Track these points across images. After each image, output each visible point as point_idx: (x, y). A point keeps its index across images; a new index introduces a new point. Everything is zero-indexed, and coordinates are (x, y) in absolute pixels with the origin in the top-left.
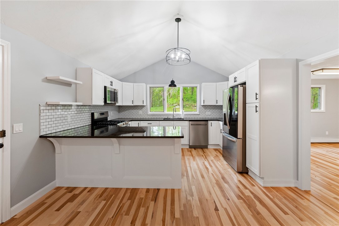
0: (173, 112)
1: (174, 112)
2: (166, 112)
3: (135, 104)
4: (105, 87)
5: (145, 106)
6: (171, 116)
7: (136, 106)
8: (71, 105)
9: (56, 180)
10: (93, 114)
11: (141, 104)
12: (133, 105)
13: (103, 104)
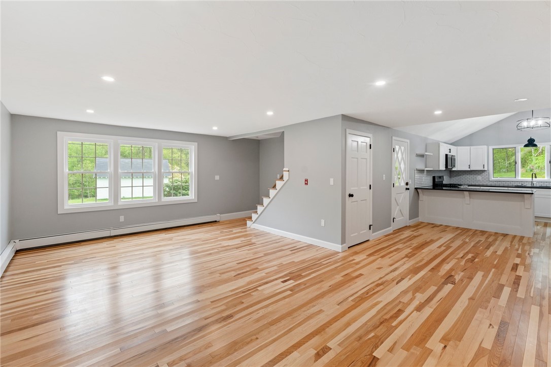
0: (531, 179)
1: (534, 179)
2: (520, 178)
3: (472, 169)
4: (446, 155)
5: (485, 171)
6: (528, 183)
7: (473, 171)
8: (424, 170)
9: (419, 217)
10: (434, 178)
11: (482, 169)
12: (469, 170)
13: (445, 169)
